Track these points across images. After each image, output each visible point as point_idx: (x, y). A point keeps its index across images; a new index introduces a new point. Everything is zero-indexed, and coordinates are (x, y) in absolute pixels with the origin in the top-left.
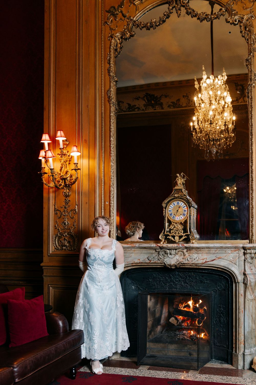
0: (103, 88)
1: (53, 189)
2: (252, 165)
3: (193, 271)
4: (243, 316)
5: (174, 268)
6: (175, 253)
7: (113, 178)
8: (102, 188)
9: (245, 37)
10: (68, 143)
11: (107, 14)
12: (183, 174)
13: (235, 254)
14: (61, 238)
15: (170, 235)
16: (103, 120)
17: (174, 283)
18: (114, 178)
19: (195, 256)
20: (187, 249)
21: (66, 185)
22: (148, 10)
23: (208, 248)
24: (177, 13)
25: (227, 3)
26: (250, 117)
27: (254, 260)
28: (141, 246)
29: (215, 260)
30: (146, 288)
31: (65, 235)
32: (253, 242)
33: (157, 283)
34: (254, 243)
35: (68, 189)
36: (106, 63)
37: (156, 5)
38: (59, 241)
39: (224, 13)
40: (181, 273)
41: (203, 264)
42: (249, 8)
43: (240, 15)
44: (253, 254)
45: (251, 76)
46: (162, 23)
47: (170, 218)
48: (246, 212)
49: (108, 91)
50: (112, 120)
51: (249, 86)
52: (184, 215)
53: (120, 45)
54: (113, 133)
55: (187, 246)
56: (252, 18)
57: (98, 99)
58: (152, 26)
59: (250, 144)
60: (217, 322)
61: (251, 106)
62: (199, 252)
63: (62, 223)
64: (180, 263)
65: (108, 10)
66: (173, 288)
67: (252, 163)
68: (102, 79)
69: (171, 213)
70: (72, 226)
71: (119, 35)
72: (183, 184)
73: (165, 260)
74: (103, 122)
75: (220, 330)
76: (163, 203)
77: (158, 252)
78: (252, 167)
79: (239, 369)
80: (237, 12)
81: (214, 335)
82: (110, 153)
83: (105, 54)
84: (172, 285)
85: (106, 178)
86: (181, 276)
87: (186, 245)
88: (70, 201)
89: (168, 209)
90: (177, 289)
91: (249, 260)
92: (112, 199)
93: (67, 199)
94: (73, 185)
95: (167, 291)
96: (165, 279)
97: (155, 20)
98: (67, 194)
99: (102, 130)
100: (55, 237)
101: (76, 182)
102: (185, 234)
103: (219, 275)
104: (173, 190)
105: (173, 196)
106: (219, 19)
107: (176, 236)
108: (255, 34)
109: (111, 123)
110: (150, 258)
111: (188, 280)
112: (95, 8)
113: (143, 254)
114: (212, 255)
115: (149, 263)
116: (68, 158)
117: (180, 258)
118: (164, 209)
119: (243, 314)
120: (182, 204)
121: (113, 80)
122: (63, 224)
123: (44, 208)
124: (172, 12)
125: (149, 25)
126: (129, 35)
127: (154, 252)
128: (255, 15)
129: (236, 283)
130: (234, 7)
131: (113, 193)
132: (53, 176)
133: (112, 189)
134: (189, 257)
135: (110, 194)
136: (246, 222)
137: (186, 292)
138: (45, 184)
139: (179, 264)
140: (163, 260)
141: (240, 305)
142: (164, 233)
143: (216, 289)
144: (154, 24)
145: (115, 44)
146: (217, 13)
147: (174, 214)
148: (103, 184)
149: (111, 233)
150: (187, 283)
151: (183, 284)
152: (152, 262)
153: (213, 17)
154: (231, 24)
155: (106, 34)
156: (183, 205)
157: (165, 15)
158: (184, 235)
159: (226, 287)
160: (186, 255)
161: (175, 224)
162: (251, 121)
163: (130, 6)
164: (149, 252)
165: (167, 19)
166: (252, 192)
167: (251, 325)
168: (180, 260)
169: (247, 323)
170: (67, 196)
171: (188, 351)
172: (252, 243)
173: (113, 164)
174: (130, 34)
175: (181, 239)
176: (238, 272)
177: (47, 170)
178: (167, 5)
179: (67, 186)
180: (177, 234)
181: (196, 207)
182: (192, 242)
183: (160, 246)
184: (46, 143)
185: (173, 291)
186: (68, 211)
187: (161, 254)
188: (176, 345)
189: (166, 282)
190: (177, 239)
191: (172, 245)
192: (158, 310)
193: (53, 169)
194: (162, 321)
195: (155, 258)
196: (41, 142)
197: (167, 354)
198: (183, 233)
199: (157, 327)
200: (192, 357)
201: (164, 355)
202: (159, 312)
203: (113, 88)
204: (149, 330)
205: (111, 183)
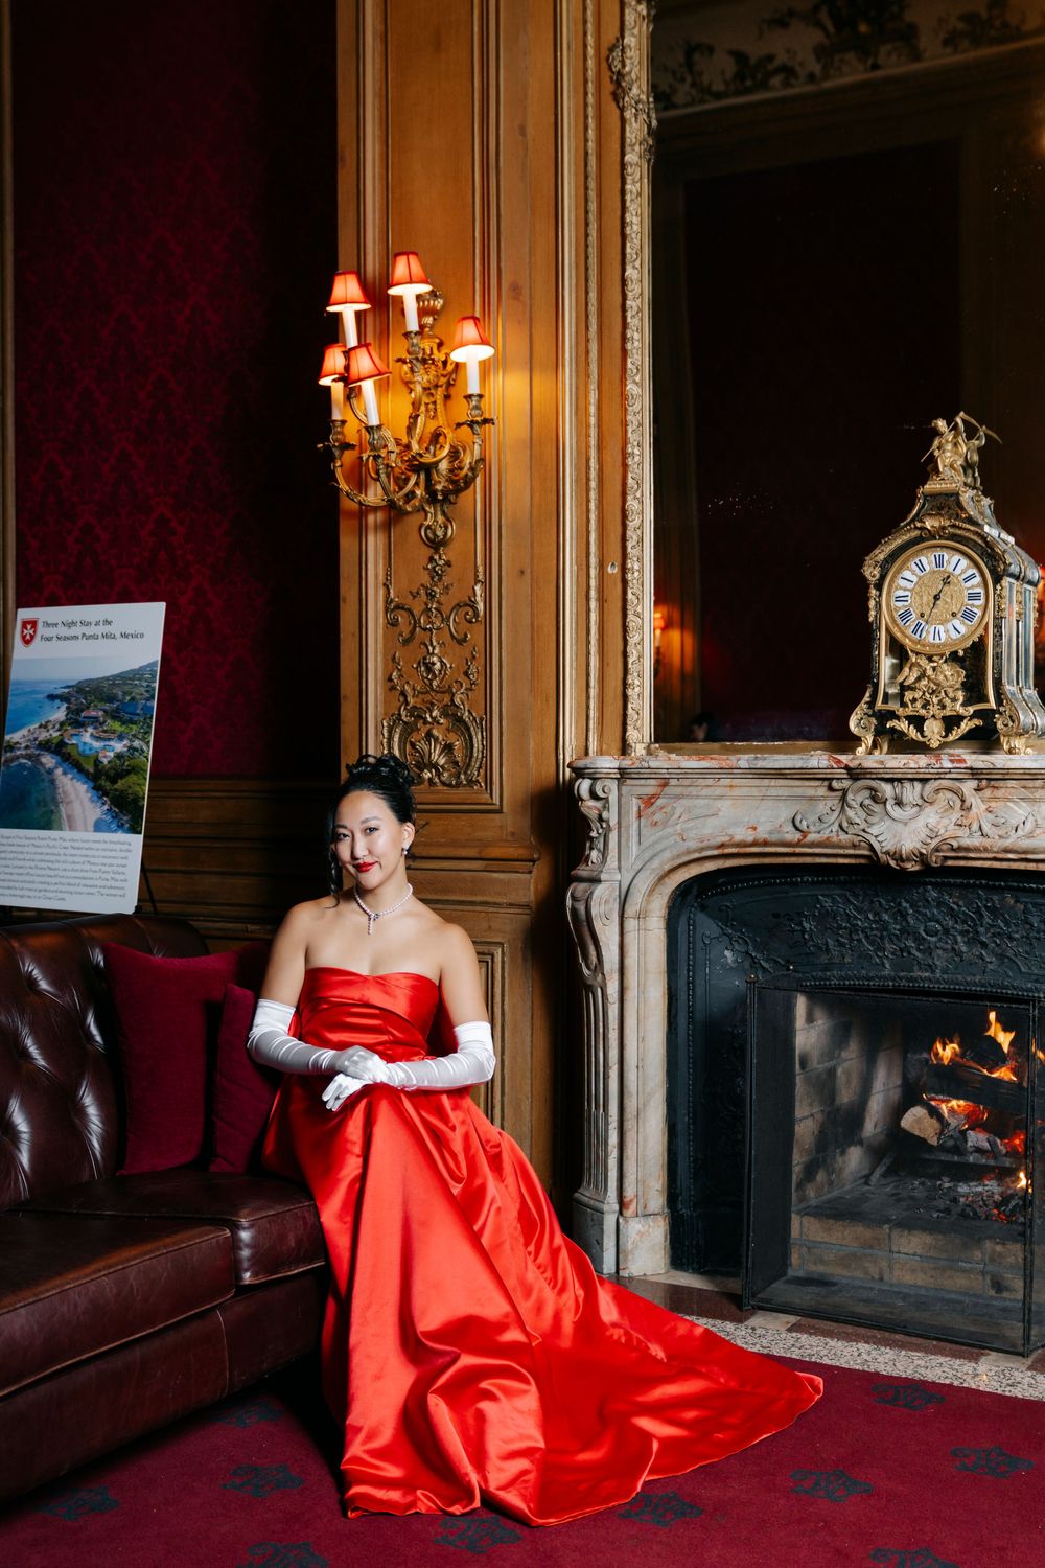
0: (590, 40)
1: (380, 516)
3: (1011, 889)
5: (917, 868)
6: (922, 797)
7: (637, 451)
8: (588, 501)
10: (439, 303)
12: (967, 418)
14: (412, 731)
15: (900, 711)
16: (592, 185)
17: (919, 940)
18: (641, 455)
19: (1020, 812)
20: (980, 780)
21: (432, 496)
28: (760, 764)
30: (789, 962)
31: (429, 720)
33: (838, 940)
35: (444, 514)
38: (408, 746)
40: (951, 895)
47: (898, 635)
49: (611, 49)
50: (634, 182)
52: (968, 615)
54: (637, 242)
55: (981, 765)
57: (569, 91)
63: (419, 663)
64: (945, 847)
66: (916, 968)
69: (906, 607)
70: (462, 678)
72: (968, 467)
73: (874, 830)
74: (592, 194)
76: (869, 560)
77: (840, 794)
82: (624, 339)
84: (909, 953)
85: (608, 459)
86: (955, 907)
87: (977, 761)
88: (450, 566)
89: (889, 591)
90: (933, 972)
92: (636, 552)
93: (436, 557)
94: (464, 493)
95: (886, 978)
96: (875, 922)
98: (440, 533)
100: (389, 725)
101: (478, 480)
102: (971, 709)
104: (916, 496)
105: (916, 528)
107: (932, 720)
109: (628, 197)
110: (804, 823)
111: (987, 930)
113: (770, 803)
115: (798, 844)
116: (442, 372)
117: (946, 821)
118: (873, 592)
120: (958, 564)
122: (423, 669)
123: (344, 601)
127: (822, 791)
131: (637, 522)
132: (379, 456)
133: (632, 504)
134: (991, 817)
135: (624, 526)
137: (977, 986)
138: (348, 495)
139: (937, 849)
140: (864, 831)
142: (872, 704)
147: (922, 615)
148: (593, 484)
149: (630, 705)
150: (984, 945)
151: (964, 949)
152: (812, 837)
156: (964, 571)
158: (966, 714)
160: (974, 810)
161: (923, 662)
164: (799, 792)
168: (942, 832)
170: (436, 544)
173: (635, 387)
175: (954, 732)
177: (351, 432)
179: (439, 501)
180: (934, 709)
181: (1034, 573)
182: (1006, 747)
183: (851, 765)
184: (348, 313)
185: (913, 980)
186: (443, 609)
187: (853, 803)
188: (928, 1239)
189: (882, 938)
190: (936, 731)
191: (905, 761)
192: (847, 1073)
193: (379, 427)
194: (872, 1125)
195: (825, 819)
196: (331, 309)
197: (886, 1278)
198: (963, 705)
199: (843, 1153)
200: (1005, 1299)
201: (873, 1278)
202: (855, 1082)
203: (636, 32)
204: (805, 1159)
205: (630, 475)
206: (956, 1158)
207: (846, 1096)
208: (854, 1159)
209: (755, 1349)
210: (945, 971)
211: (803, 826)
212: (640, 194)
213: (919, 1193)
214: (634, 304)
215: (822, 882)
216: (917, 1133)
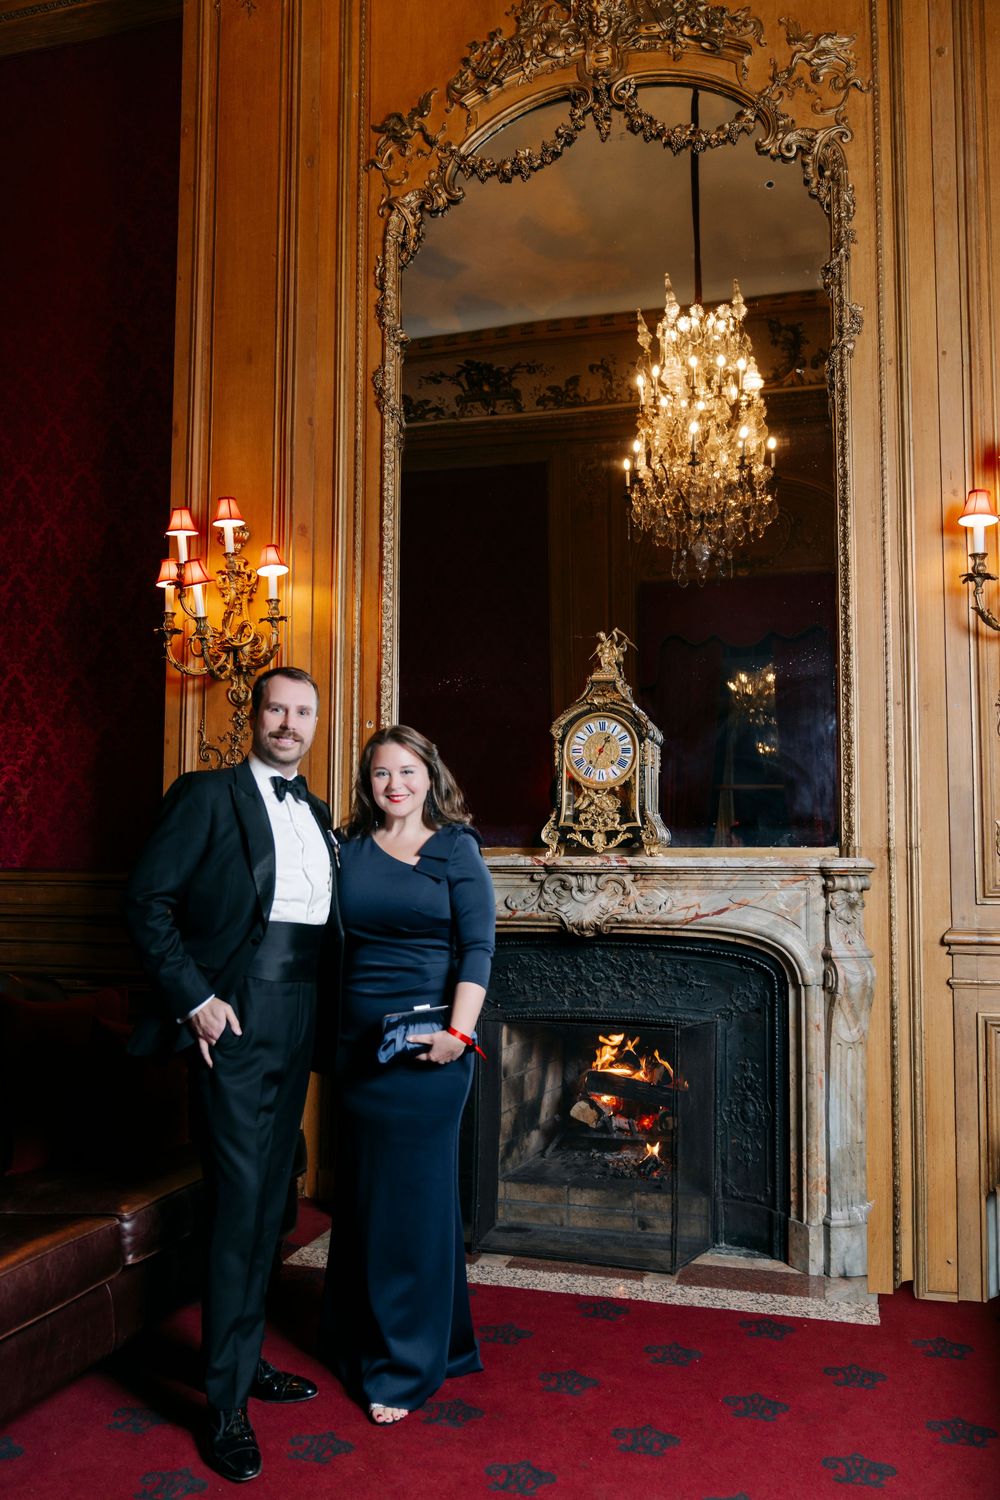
0: (360, 365)
1: (197, 682)
2: (847, 602)
3: (654, 948)
4: (821, 1097)
5: (592, 935)
6: (597, 886)
7: (389, 644)
8: (353, 677)
9: (819, 199)
10: (246, 535)
11: (376, 135)
12: (620, 632)
13: (794, 892)
15: (576, 827)
16: (359, 462)
17: (589, 985)
18: (392, 647)
19: (662, 896)
21: (238, 670)
22: (507, 121)
23: (706, 870)
24: (599, 128)
25: (760, 94)
26: (839, 448)
27: (859, 911)
29: (726, 909)
30: (497, 1001)
32: (851, 854)
33: (532, 986)
34: (855, 856)
36: (371, 285)
37: (534, 105)
39: (752, 125)
40: (611, 954)
41: (687, 923)
42: (831, 108)
43: (803, 129)
44: (856, 893)
45: (841, 318)
46: (549, 159)
47: (575, 775)
48: (827, 756)
49: (375, 373)
50: (390, 463)
51: (836, 351)
52: (622, 763)
53: (415, 231)
54: (391, 502)
55: (638, 864)
56: (841, 138)
57: (344, 398)
58: (517, 171)
59: (840, 534)
60: (733, 1117)
61: (843, 414)
62: (676, 883)
64: (612, 920)
65: (378, 125)
66: (586, 1004)
67: (847, 595)
68: (357, 338)
69: (580, 756)
71: (413, 199)
72: (618, 664)
73: (564, 909)
74: (360, 468)
75: (745, 1144)
76: (555, 724)
77: (539, 883)
78: (846, 608)
79: (811, 1273)
80: (793, 122)
81: (722, 1160)
82: (381, 567)
83: (367, 259)
84: (582, 994)
85: (367, 649)
86: (614, 962)
87: (631, 861)
89: (568, 745)
90: (599, 1007)
91: (842, 910)
92: (388, 714)
93: (239, 713)
95: (565, 1012)
96: (559, 973)
97: (527, 151)
98: (242, 696)
99: (355, 496)
102: (625, 827)
103: (741, 962)
104: (585, 683)
105: (588, 703)
106: (734, 144)
107: (598, 834)
108: (853, 188)
109: (386, 472)
110: (514, 904)
111: (635, 978)
112: (339, 119)
114: (715, 895)
115: (509, 919)
116: (246, 582)
117: (613, 903)
118: (558, 745)
119: (824, 1090)
120: (615, 729)
121: (392, 338)
123: (168, 742)
124: (584, 127)
125: (508, 166)
126: (445, 200)
127: (526, 882)
128: (853, 130)
129: (797, 987)
130: (784, 105)
131: (388, 693)
132: (204, 639)
133: (385, 680)
134: (643, 899)
135: (379, 696)
136: (829, 788)
138: (175, 666)
139: (607, 922)
140: (556, 909)
141: (812, 1059)
142: (556, 822)
143: (728, 1006)
144: (524, 163)
145: (400, 228)
146: (727, 126)
147: (591, 762)
148: (356, 666)
150: (633, 988)
151: (619, 990)
152: (519, 914)
153: (716, 139)
154: (773, 158)
155: (372, 197)
156: (619, 734)
157: (559, 136)
158: (621, 829)
159: (765, 1001)
160: (632, 894)
161: (592, 794)
162: (843, 461)
163: (447, 111)
164: (509, 882)
165: (566, 149)
166: (848, 690)
167: (849, 1128)
168: (610, 910)
169: (838, 1119)
170: (241, 703)
171: (637, 1212)
172: (848, 856)
173: (388, 601)
174: (449, 198)
175: (613, 842)
176: (805, 952)
177: (178, 623)
178: (567, 106)
179: (243, 673)
180: (600, 826)
181: (660, 737)
182: (648, 852)
183: (548, 863)
184: (182, 537)
185: (583, 1012)
186: (243, 750)
187: (549, 890)
188: (595, 1194)
189: (563, 984)
190: (601, 840)
191: (585, 861)
192: (531, 1079)
193: (205, 618)
194: (545, 1116)
195: (528, 901)
196: (168, 533)
197: (565, 1223)
198: (620, 824)
199: (528, 1135)
200: (648, 1234)
201: (556, 1225)
202: (535, 1084)
203: (393, 363)
204: (505, 1142)
205: (384, 661)
206: (605, 1136)
207: (530, 1095)
208: (534, 1139)
209: (488, 1283)
210: (606, 1006)
211: (513, 906)
212: (394, 471)
213: (580, 1161)
214: (389, 544)
215: (520, 946)
216: (582, 1119)
